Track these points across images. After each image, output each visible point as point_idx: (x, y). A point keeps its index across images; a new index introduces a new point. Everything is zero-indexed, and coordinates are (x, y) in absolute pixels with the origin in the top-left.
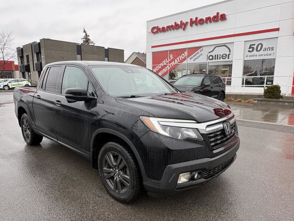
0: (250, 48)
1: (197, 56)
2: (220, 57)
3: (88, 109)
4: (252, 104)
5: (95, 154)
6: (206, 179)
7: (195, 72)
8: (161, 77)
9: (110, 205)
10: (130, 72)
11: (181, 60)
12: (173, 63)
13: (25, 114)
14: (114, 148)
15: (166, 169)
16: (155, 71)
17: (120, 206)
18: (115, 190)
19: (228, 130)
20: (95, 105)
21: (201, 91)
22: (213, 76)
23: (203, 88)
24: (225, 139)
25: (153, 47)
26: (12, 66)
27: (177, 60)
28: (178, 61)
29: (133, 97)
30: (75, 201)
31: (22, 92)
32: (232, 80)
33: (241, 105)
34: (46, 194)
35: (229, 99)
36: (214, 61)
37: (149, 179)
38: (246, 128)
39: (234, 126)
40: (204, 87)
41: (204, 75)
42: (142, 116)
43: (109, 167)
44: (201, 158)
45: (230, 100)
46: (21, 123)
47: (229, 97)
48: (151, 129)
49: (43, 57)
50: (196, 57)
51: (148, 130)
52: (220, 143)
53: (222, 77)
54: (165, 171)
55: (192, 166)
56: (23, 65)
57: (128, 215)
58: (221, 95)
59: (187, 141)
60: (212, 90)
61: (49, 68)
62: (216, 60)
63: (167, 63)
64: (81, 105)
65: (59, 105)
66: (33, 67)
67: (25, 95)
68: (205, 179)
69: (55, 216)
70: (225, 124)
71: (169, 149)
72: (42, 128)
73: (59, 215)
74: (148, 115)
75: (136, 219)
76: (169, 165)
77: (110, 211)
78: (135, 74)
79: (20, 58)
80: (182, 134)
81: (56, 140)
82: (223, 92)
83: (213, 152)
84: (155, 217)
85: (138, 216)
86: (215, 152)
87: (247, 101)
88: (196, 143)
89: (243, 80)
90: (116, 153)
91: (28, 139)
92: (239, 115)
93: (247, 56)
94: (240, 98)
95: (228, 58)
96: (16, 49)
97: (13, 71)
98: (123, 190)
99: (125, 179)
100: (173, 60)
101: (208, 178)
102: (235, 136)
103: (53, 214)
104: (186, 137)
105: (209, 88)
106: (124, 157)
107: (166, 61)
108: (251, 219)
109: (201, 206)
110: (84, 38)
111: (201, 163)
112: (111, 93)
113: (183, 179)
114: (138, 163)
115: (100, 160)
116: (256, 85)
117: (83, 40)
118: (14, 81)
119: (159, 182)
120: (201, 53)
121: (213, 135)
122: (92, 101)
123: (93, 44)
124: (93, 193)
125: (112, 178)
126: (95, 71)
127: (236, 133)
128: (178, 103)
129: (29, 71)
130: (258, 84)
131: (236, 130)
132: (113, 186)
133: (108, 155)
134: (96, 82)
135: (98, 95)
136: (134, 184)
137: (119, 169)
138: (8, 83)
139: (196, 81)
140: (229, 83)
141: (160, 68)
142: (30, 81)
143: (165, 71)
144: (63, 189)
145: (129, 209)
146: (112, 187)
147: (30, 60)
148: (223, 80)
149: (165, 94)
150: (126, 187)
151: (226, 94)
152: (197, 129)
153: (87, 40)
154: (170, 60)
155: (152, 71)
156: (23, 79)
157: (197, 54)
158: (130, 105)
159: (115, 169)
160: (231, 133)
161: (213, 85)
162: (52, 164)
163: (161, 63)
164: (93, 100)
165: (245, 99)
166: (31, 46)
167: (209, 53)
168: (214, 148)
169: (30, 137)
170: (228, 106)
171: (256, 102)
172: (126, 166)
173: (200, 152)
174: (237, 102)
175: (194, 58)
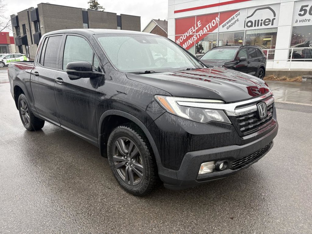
0: (301, 11)
1: (232, 22)
2: (261, 23)
3: (95, 88)
4: (301, 83)
5: (104, 140)
6: (234, 170)
7: (228, 44)
8: (185, 50)
9: (121, 198)
10: (144, 41)
11: (211, 27)
12: (201, 33)
13: (22, 95)
14: (125, 133)
15: (185, 157)
16: (178, 42)
17: (132, 199)
18: (127, 181)
19: (263, 112)
20: (102, 83)
21: (235, 66)
22: (251, 48)
23: (237, 63)
24: (259, 123)
25: (176, 12)
26: (6, 38)
27: (207, 28)
28: (207, 30)
29: (148, 72)
30: (82, 192)
31: (18, 69)
32: (276, 54)
33: (285, 85)
34: (49, 185)
35: (270, 77)
36: (253, 28)
37: (165, 168)
38: (289, 111)
39: (271, 108)
40: (239, 61)
41: (239, 47)
42: (158, 95)
43: (120, 155)
44: (228, 145)
45: (272, 79)
46: (18, 106)
47: (271, 74)
48: (168, 111)
49: (42, 26)
50: (230, 24)
51: (163, 111)
52: (252, 128)
53: (263, 49)
54: (184, 159)
55: (216, 154)
56: (19, 37)
57: (141, 209)
58: (260, 72)
59: (211, 124)
60: (249, 65)
61: (47, 39)
62: (257, 28)
63: (194, 33)
64: (86, 82)
65: (61, 83)
66: (30, 39)
67: (21, 71)
68: (232, 169)
69: (59, 209)
70: (260, 105)
71: (188, 134)
72: (42, 111)
73: (63, 207)
74: (164, 94)
75: (151, 213)
76: (188, 153)
77: (121, 204)
78: (151, 45)
79: (15, 27)
80: (205, 117)
81: (59, 125)
82: (263, 68)
83: (243, 138)
84: (172, 212)
85: (153, 210)
86: (245, 138)
87: (293, 80)
88: (223, 127)
89: (290, 53)
90: (127, 139)
91: (28, 124)
92: (281, 96)
93: (297, 21)
94: (284, 75)
95: (272, 24)
96: (10, 17)
97: (8, 44)
98: (136, 181)
99: (137, 168)
100: (201, 28)
101: (237, 168)
102: (272, 120)
103: (56, 206)
104: (210, 119)
105: (245, 63)
106: (136, 142)
107: (192, 29)
108: (286, 218)
109: (227, 201)
110: (91, 2)
111: (228, 151)
112: (120, 68)
113: (205, 169)
114: (152, 150)
115: (109, 147)
116: (306, 58)
117: (90, 4)
118: (9, 57)
119: (177, 171)
120: (237, 18)
121: (243, 118)
122: (99, 78)
123: (102, 10)
124: (102, 185)
125: (124, 167)
126: (102, 41)
127: (273, 116)
128: (206, 80)
129: (26, 44)
130: (309, 58)
131: (274, 113)
132: (124, 176)
133: (118, 141)
134: (103, 55)
135: (106, 70)
136: (148, 175)
137: (131, 158)
138: (3, 59)
139: (229, 54)
140: (272, 57)
141: (184, 39)
142: (28, 56)
143: (191, 43)
144: (68, 179)
145: (142, 203)
146: (124, 178)
147: (26, 30)
148: (264, 53)
149: (188, 69)
150: (139, 177)
151: (267, 71)
152: (224, 110)
153: (95, 5)
154: (198, 28)
155: (175, 43)
156: (20, 54)
157: (232, 19)
158: (144, 81)
159: (127, 157)
160: (267, 116)
161: (250, 59)
162: (55, 152)
163: (186, 33)
164: (99, 76)
165: (291, 77)
166: (27, 12)
167: (248, 18)
168: (245, 133)
169: (29, 121)
170: (265, 83)
171: (305, 80)
172: (139, 153)
173: (226, 138)
174: (281, 80)
175: (228, 25)
